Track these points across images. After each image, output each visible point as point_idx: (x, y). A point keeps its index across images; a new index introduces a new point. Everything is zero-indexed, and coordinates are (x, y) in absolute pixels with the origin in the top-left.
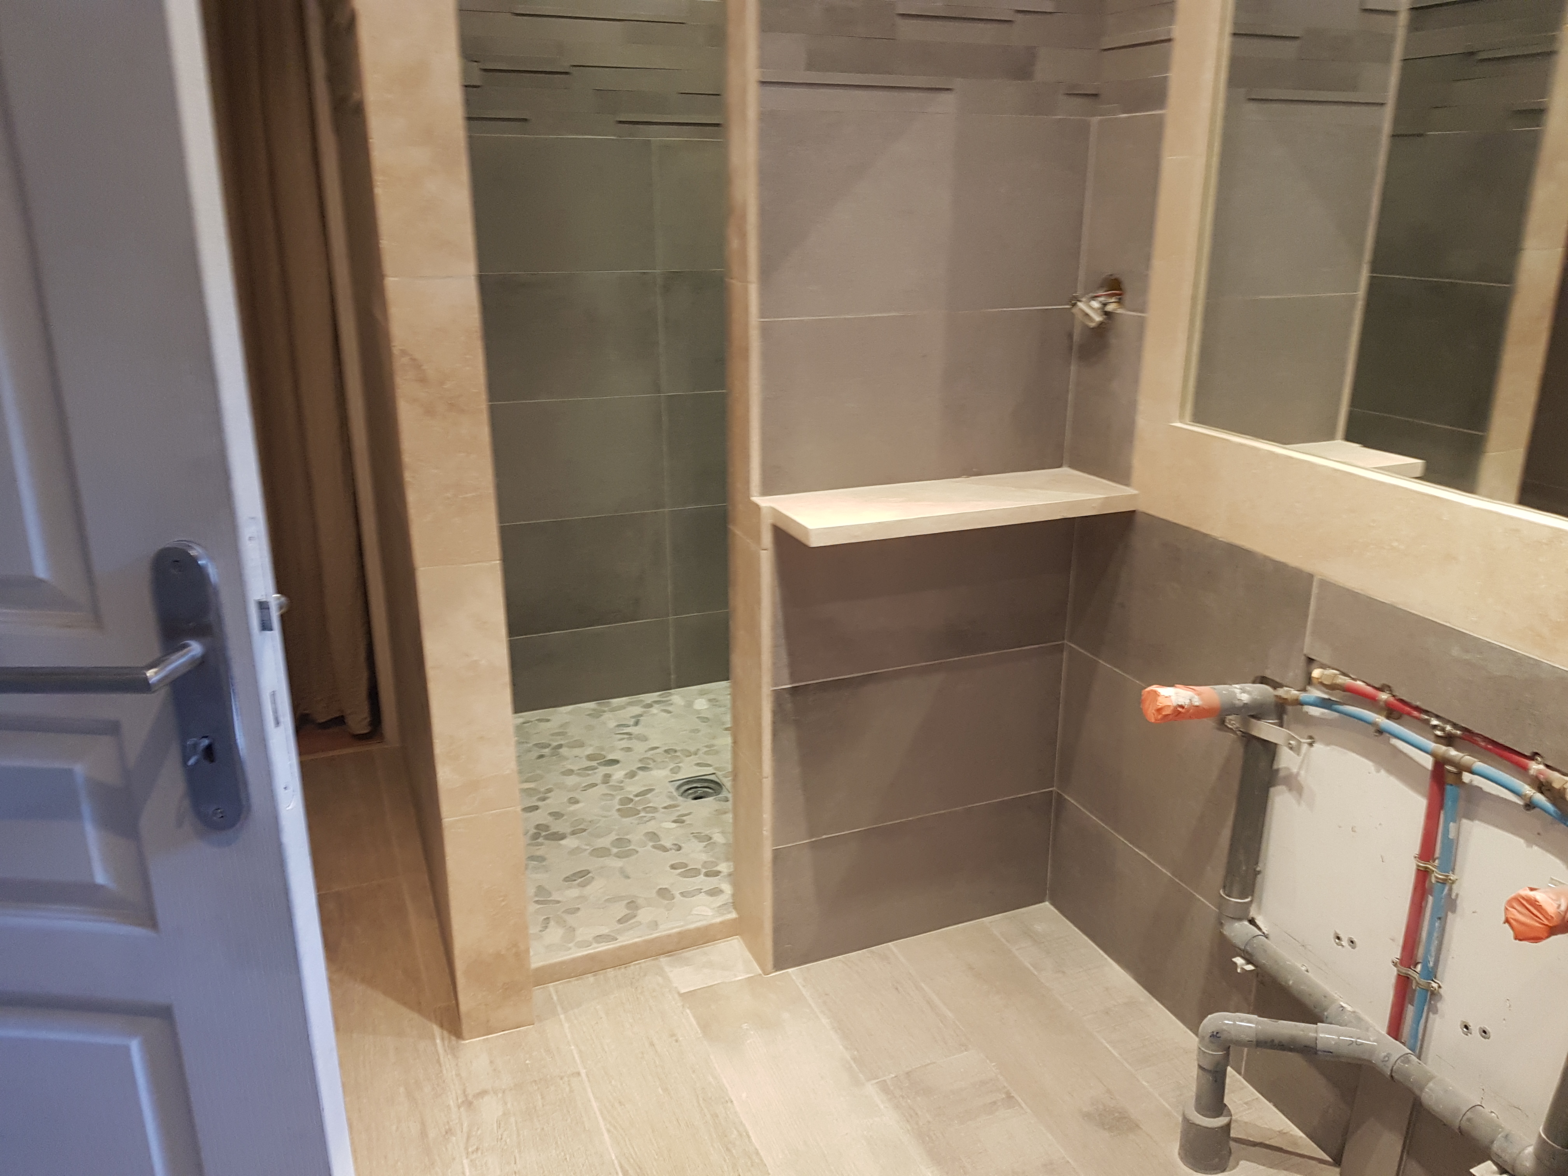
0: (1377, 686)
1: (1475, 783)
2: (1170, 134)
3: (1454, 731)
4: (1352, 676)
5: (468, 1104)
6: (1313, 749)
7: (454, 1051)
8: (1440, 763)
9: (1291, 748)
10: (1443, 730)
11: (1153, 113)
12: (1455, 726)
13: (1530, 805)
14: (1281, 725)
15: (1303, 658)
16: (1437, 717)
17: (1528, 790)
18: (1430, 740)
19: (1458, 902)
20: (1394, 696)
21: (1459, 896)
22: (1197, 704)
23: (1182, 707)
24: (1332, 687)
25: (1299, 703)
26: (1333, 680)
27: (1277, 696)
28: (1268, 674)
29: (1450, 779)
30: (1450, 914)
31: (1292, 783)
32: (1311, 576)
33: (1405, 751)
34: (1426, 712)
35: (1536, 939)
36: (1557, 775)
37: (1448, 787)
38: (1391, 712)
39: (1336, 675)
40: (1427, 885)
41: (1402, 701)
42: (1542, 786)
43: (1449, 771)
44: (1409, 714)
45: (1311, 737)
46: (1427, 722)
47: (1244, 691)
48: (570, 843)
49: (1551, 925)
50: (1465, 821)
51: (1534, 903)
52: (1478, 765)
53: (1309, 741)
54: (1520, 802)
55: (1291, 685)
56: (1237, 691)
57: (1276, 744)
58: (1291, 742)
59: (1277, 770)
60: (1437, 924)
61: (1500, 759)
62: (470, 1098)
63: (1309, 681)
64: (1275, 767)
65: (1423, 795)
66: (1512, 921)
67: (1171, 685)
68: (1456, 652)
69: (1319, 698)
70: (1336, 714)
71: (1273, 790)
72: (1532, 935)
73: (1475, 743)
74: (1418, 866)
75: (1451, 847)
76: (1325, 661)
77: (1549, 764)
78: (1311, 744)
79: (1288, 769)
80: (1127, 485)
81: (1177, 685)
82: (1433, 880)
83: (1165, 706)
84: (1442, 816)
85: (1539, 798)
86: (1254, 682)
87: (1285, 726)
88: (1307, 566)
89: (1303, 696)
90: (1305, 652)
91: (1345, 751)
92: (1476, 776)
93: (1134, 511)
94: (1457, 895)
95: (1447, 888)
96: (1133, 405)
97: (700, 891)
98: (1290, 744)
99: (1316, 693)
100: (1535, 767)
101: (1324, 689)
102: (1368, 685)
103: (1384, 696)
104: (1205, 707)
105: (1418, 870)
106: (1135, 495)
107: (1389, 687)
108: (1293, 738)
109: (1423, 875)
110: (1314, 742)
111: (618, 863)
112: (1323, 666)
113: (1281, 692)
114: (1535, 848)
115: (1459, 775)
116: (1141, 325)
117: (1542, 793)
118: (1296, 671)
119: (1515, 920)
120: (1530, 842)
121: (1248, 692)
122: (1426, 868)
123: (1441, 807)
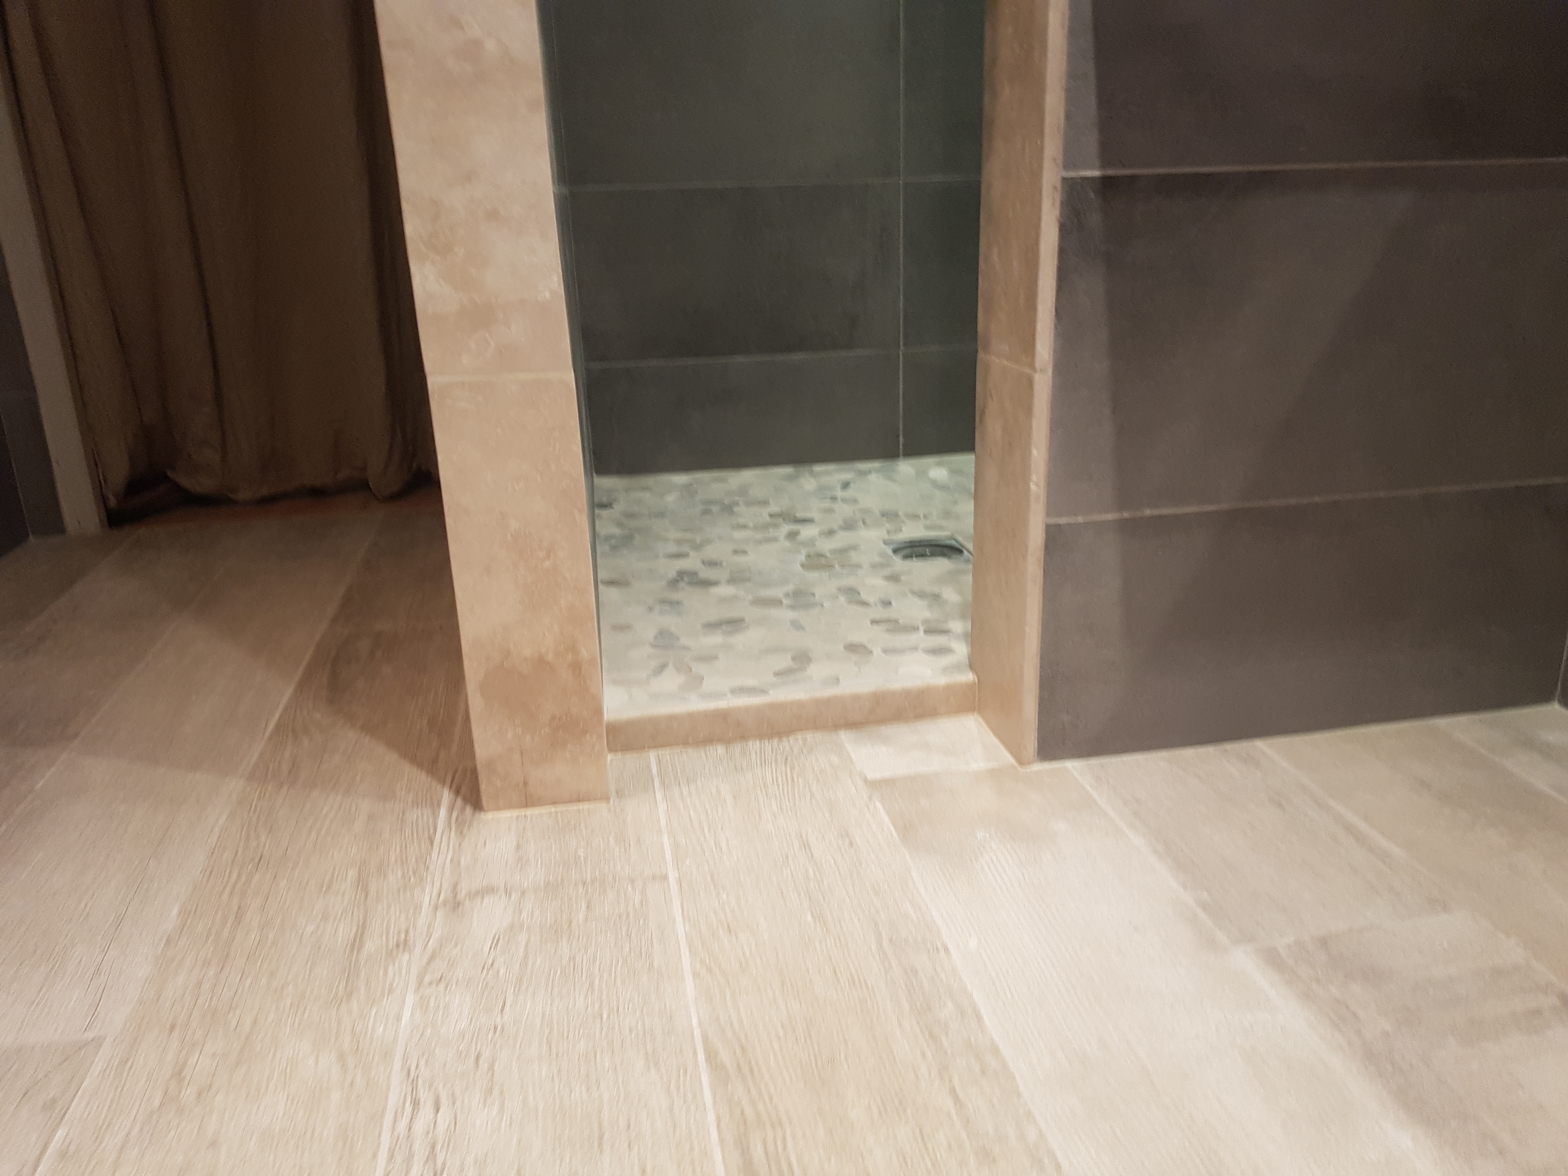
5: (455, 905)
7: (461, 827)
48: (724, 590)
62: (461, 895)
97: (915, 648)
111: (792, 615)
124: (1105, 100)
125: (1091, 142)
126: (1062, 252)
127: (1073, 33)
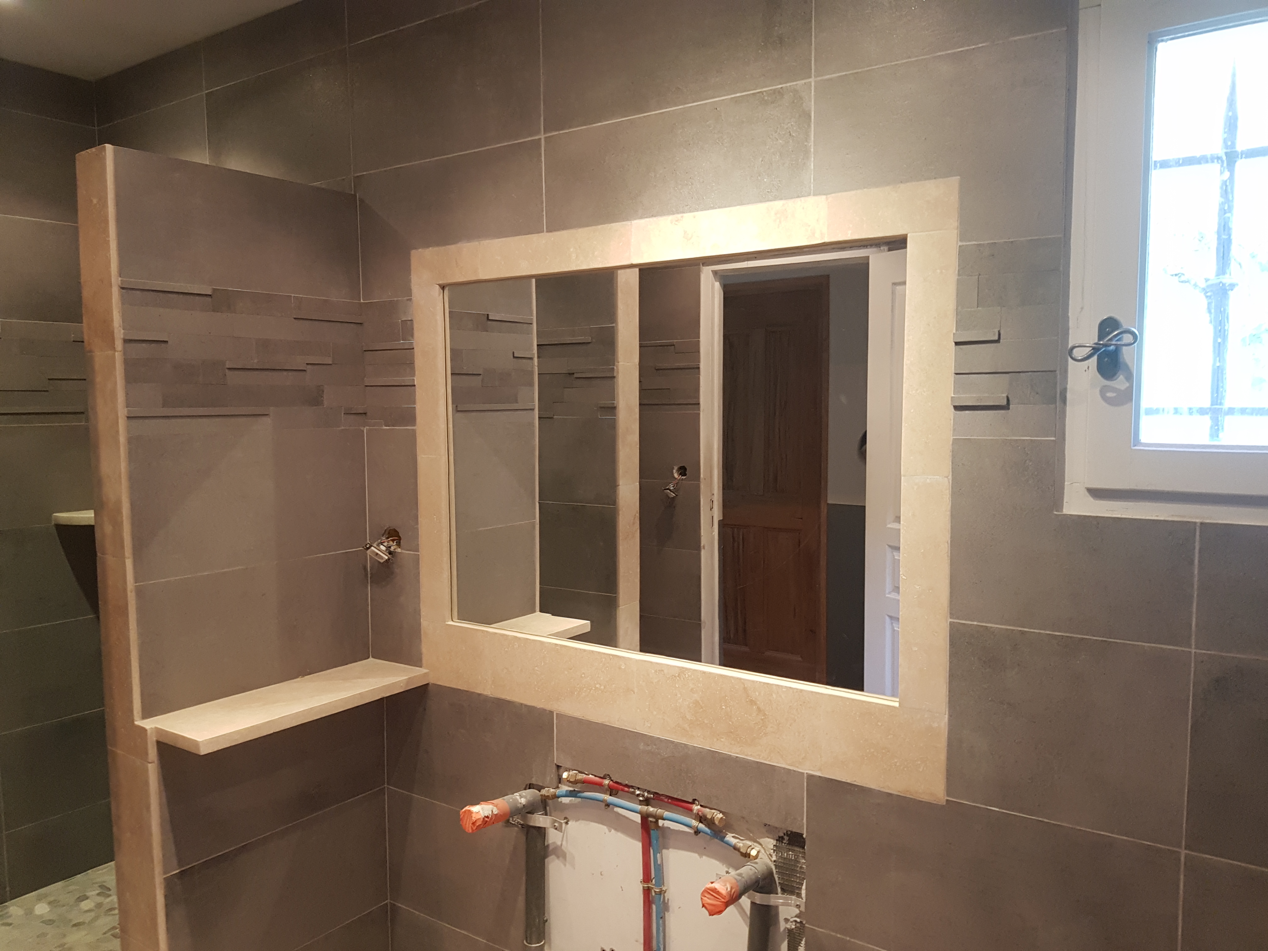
0: (602, 776)
1: (665, 825)
2: (420, 441)
3: (649, 796)
4: (586, 773)
6: (568, 826)
8: (645, 817)
9: (556, 829)
10: (643, 796)
11: (407, 428)
12: (649, 792)
13: (697, 832)
14: (546, 815)
15: (555, 766)
16: (639, 789)
17: (694, 823)
18: (636, 804)
19: (670, 904)
20: (612, 780)
21: (670, 901)
22: (496, 813)
23: (487, 817)
24: (576, 782)
25: (556, 797)
26: (576, 777)
27: (541, 795)
28: (534, 781)
29: (652, 826)
30: (666, 913)
31: (560, 853)
32: (551, 713)
33: (624, 814)
34: (632, 787)
35: (720, 912)
36: (708, 810)
37: (652, 832)
38: (612, 791)
39: (576, 774)
40: (651, 898)
41: (617, 783)
42: (701, 819)
43: (651, 822)
44: (623, 790)
45: (565, 818)
46: (633, 793)
47: (521, 797)
49: (725, 901)
50: (664, 851)
51: (715, 890)
52: (667, 814)
53: (565, 820)
54: (692, 831)
55: (548, 786)
56: (518, 797)
57: (545, 828)
58: (556, 824)
59: (548, 846)
60: (661, 922)
61: (675, 807)
63: (560, 780)
64: (546, 844)
65: (640, 841)
66: (706, 905)
67: (478, 804)
68: (642, 746)
69: (567, 791)
70: (580, 800)
71: (546, 860)
72: (718, 910)
73: (662, 800)
74: (643, 887)
75: (660, 869)
76: (568, 765)
77: (702, 804)
78: (567, 823)
79: (554, 843)
80: (421, 667)
81: (481, 803)
82: (653, 894)
83: (478, 819)
84: (652, 851)
85: (701, 826)
86: (525, 789)
87: (548, 814)
88: (548, 707)
89: (558, 792)
90: (555, 762)
91: (588, 822)
92: (666, 821)
93: (428, 684)
94: (668, 899)
95: (662, 896)
96: (417, 613)
98: (555, 826)
99: (564, 788)
100: (696, 808)
101: (570, 784)
102: (595, 776)
103: (606, 782)
104: (502, 814)
105: (644, 889)
106: (426, 673)
107: (608, 775)
108: (555, 821)
109: (647, 892)
110: (568, 821)
112: (567, 770)
113: (544, 792)
114: (704, 857)
115: (656, 822)
116: (417, 560)
117: (702, 823)
118: (551, 776)
119: (707, 904)
120: (701, 855)
121: (525, 797)
122: (648, 887)
123: (650, 844)
124: (177, 843)
125: (175, 861)
126: (167, 905)
127: (162, 826)
